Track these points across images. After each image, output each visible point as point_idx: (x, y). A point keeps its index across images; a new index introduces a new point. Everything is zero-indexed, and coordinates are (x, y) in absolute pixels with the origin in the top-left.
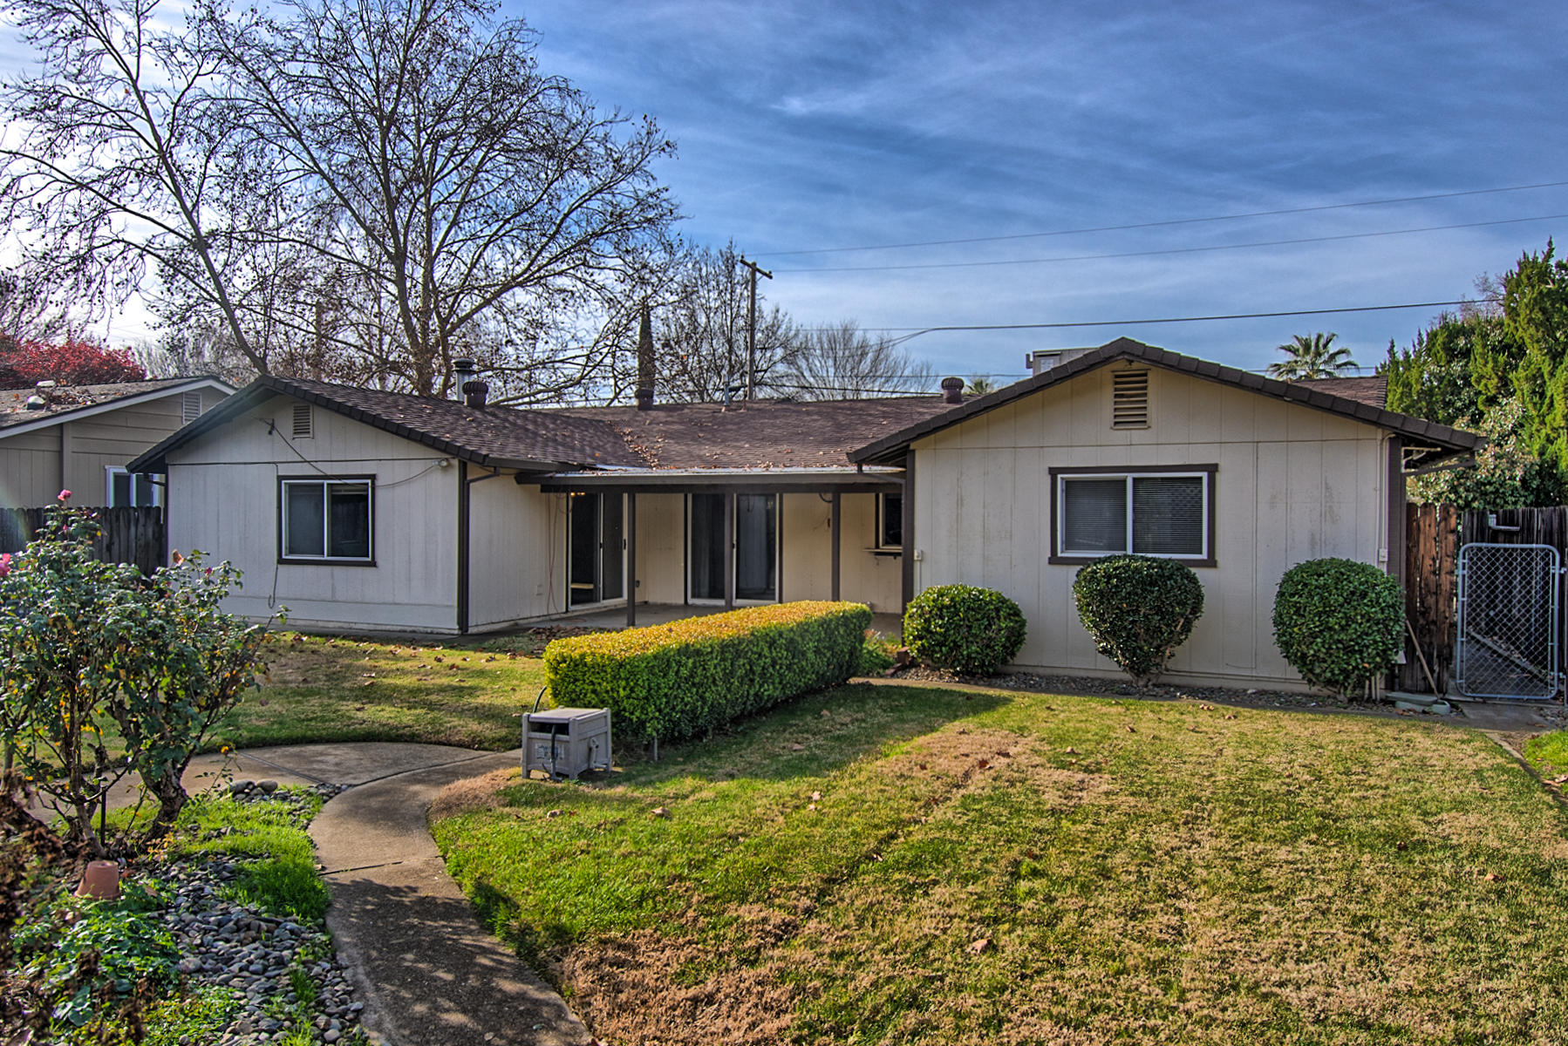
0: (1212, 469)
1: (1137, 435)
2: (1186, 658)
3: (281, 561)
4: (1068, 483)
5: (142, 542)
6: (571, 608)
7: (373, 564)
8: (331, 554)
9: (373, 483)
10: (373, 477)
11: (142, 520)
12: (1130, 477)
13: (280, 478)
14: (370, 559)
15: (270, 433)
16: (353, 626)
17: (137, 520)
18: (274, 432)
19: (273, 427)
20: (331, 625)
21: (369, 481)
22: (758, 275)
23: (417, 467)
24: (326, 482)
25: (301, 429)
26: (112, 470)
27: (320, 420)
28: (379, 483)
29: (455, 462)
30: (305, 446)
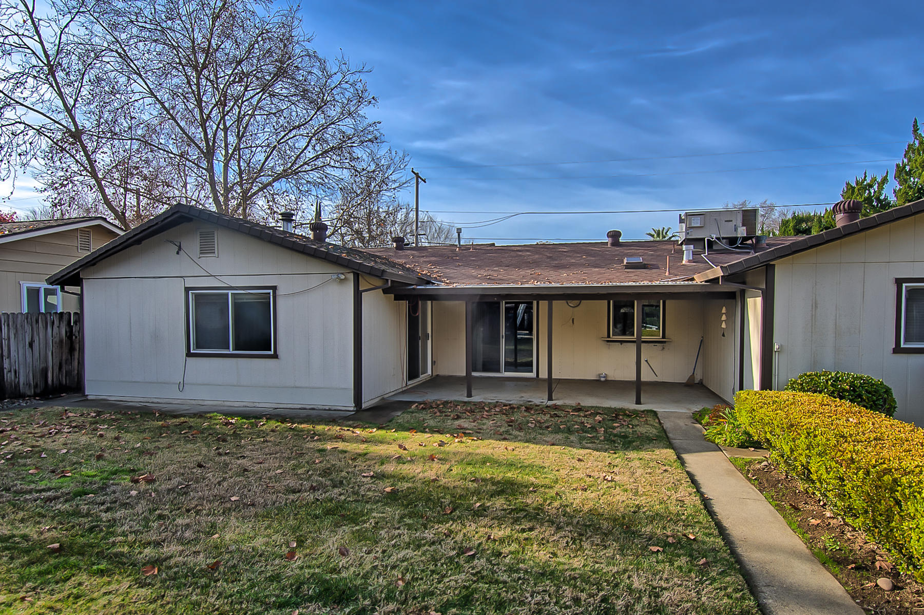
3: (189, 354)
5: (57, 340)
6: (409, 383)
7: (275, 356)
8: (236, 349)
9: (274, 293)
10: (274, 288)
11: (56, 323)
13: (187, 290)
14: (272, 352)
15: (178, 253)
16: (258, 405)
17: (53, 323)
18: (181, 252)
19: (180, 248)
20: (236, 404)
21: (271, 291)
23: (315, 280)
24: (230, 292)
25: (207, 249)
26: (26, 285)
27: (224, 243)
28: (280, 292)
29: (351, 276)
30: (210, 263)
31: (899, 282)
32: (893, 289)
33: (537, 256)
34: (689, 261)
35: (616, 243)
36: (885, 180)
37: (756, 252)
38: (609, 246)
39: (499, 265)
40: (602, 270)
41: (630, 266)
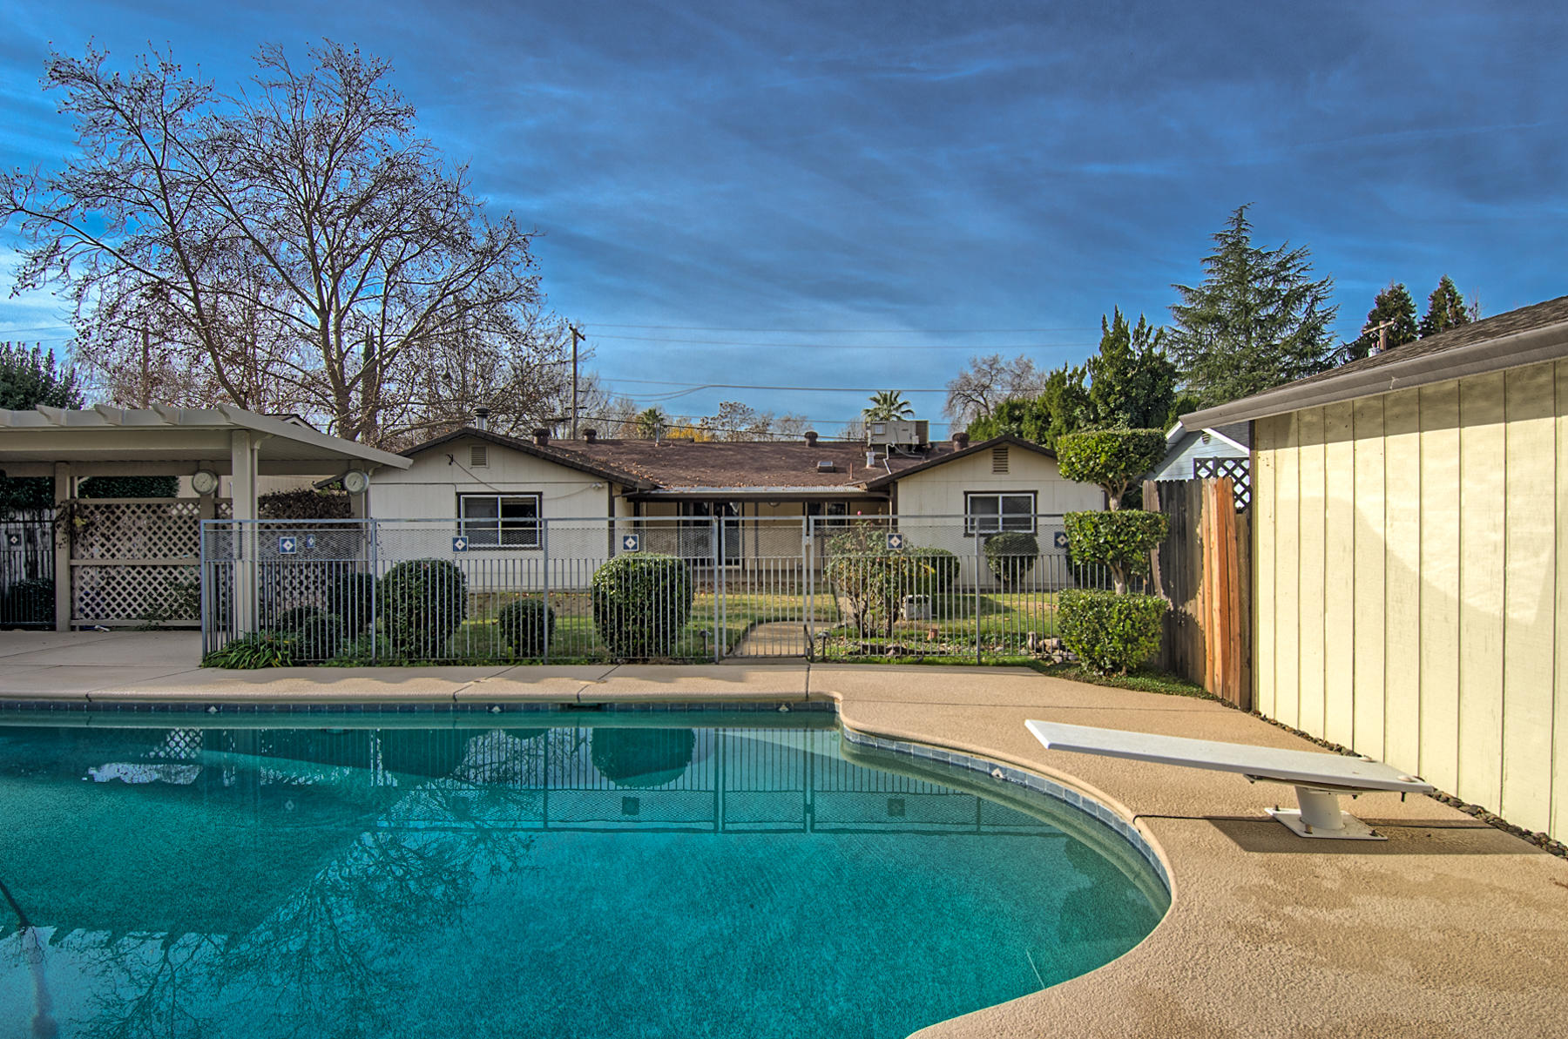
0: (1035, 493)
1: (1003, 476)
2: (1032, 576)
4: (972, 498)
7: (541, 549)
8: (504, 543)
9: (540, 498)
10: (540, 494)
12: (1000, 496)
13: (458, 494)
14: (537, 546)
15: (450, 464)
18: (453, 463)
19: (452, 460)
21: (537, 497)
22: (579, 338)
23: (576, 488)
24: (500, 497)
25: (478, 461)
27: (494, 457)
28: (543, 497)
29: (606, 485)
30: (481, 473)
31: (966, 493)
32: (963, 497)
33: (739, 457)
34: (872, 466)
35: (813, 444)
36: (1083, 372)
37: (927, 458)
38: (807, 446)
39: (705, 465)
40: (799, 474)
41: (822, 470)
